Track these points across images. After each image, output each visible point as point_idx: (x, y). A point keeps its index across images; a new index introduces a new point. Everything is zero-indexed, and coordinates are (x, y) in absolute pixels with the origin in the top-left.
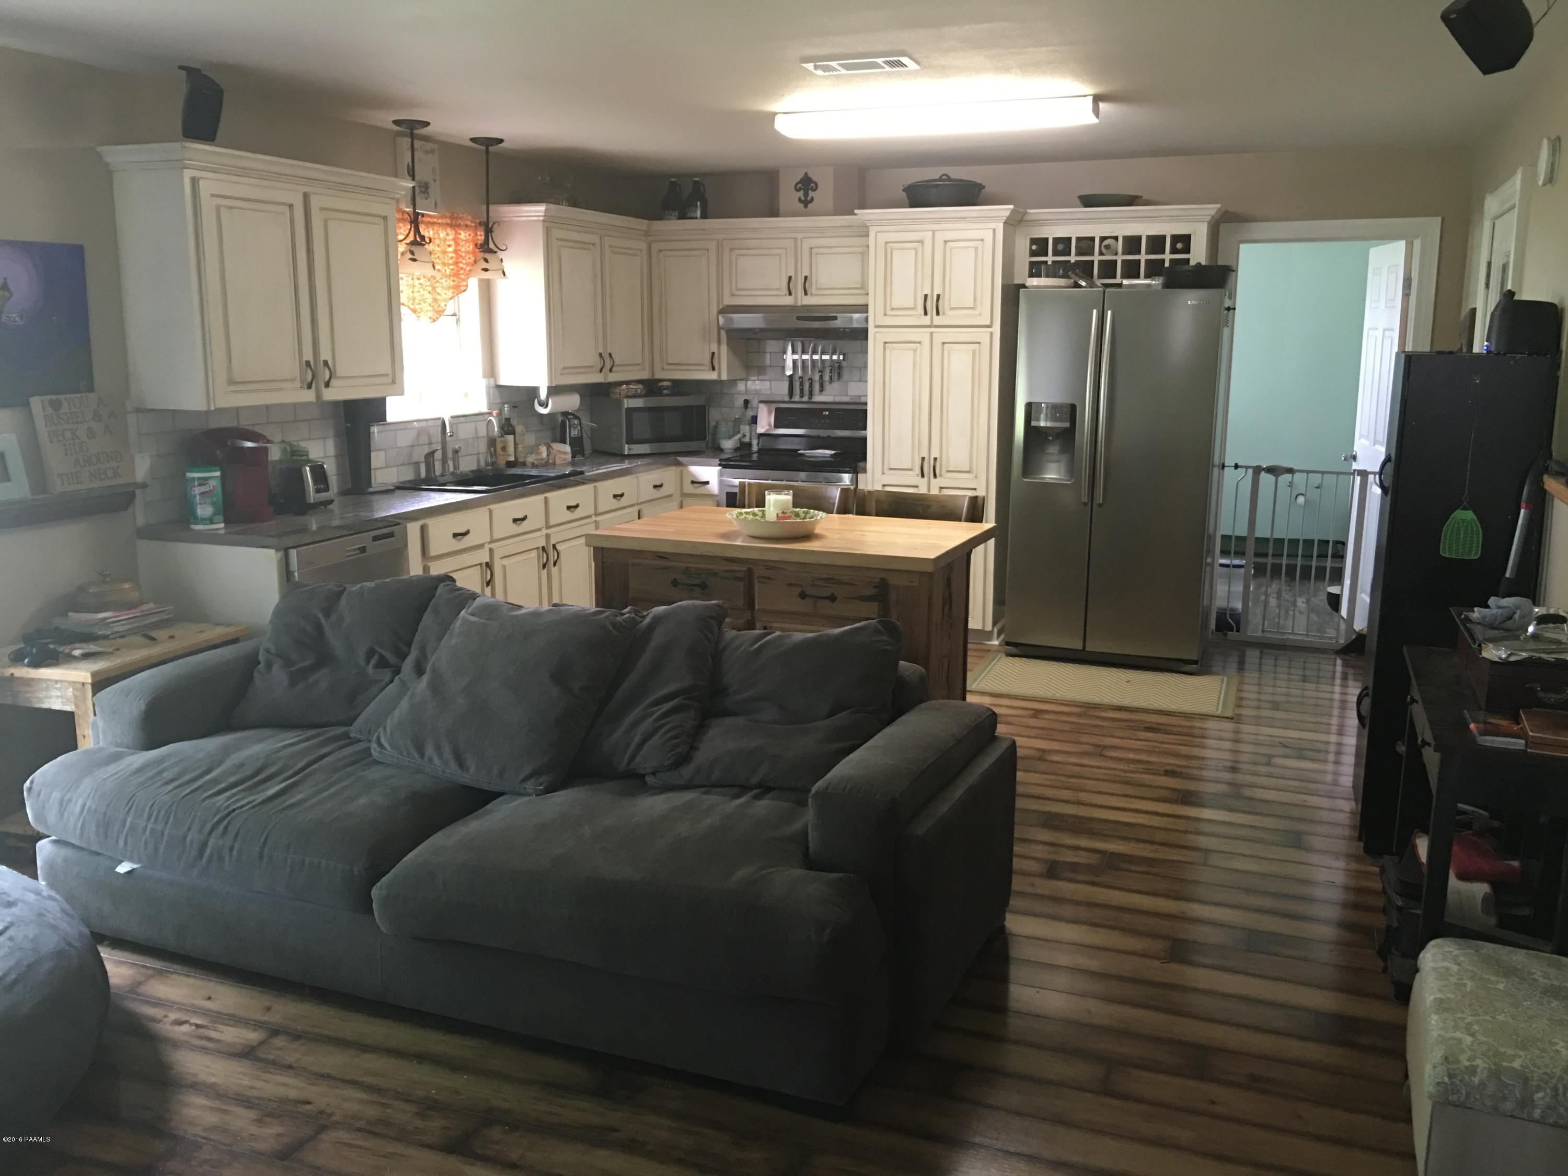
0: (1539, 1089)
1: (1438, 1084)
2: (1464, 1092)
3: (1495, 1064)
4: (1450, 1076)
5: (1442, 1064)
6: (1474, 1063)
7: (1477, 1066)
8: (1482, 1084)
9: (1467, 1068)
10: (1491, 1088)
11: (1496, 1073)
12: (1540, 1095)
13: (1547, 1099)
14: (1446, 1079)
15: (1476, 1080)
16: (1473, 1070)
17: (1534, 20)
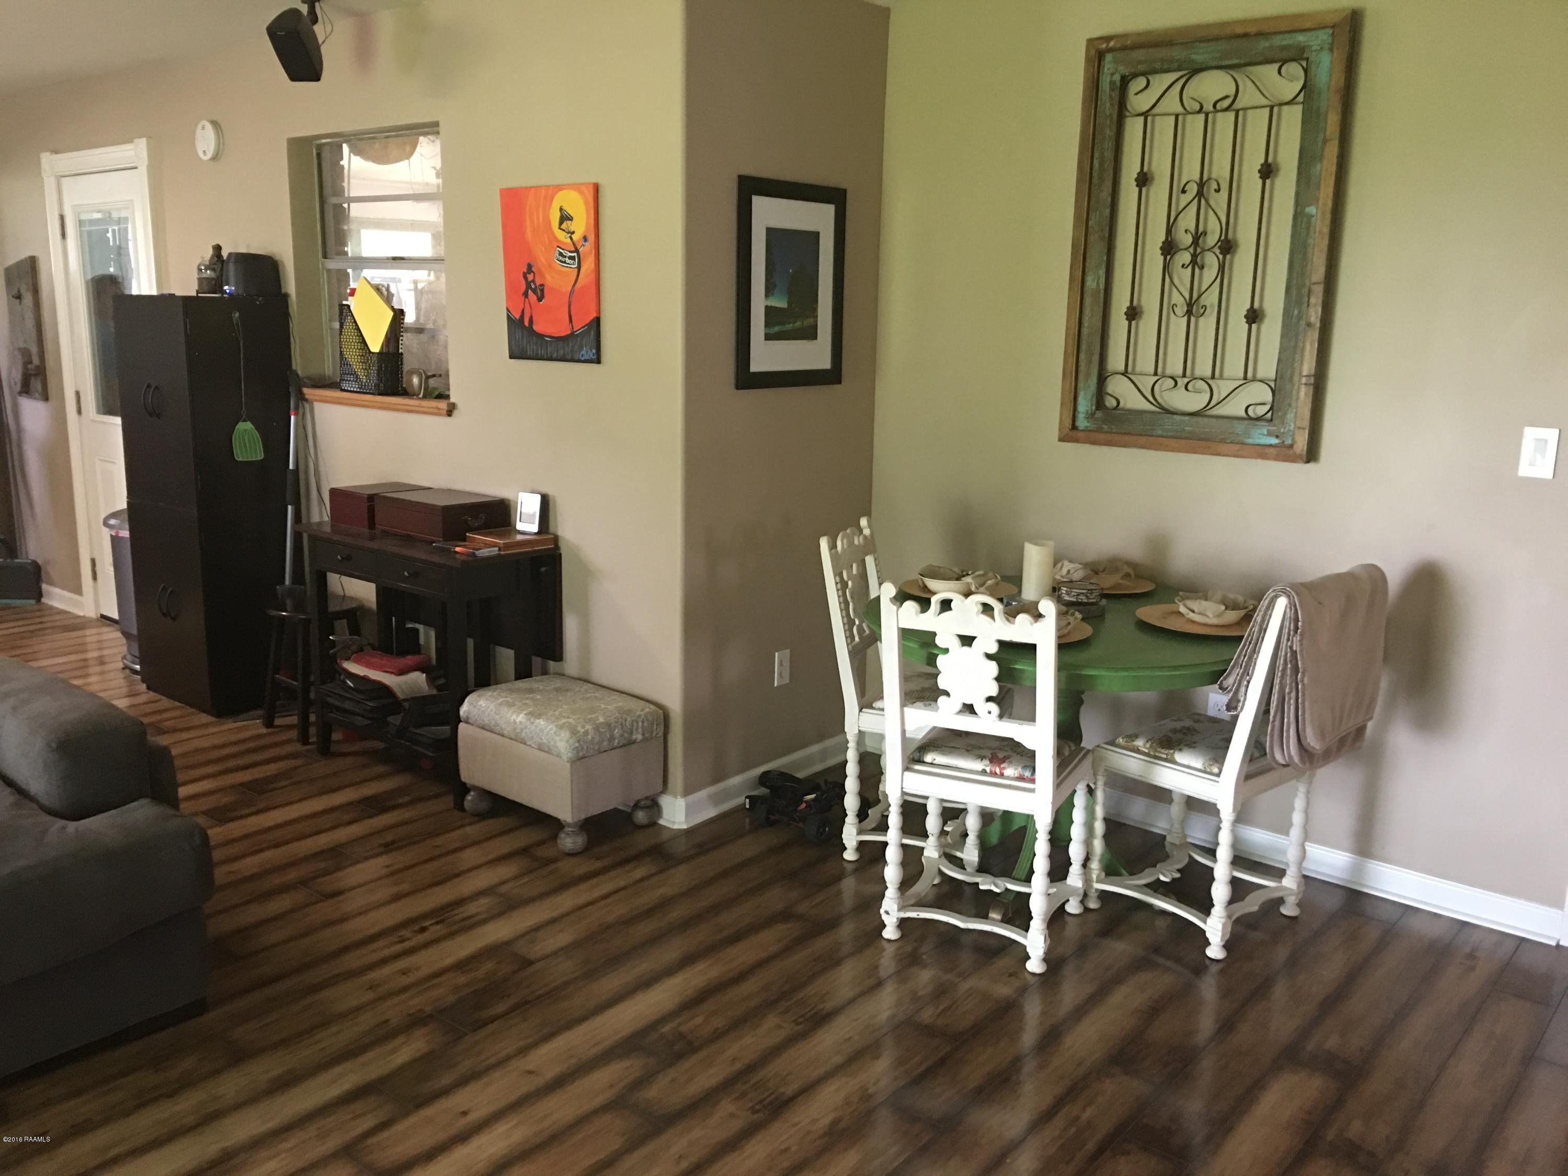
0: (616, 727)
1: (573, 750)
2: (585, 748)
3: (594, 724)
4: (579, 741)
5: (572, 737)
6: (586, 728)
7: (588, 730)
8: (593, 738)
9: (584, 732)
10: (597, 739)
11: (597, 728)
12: (616, 731)
13: (620, 732)
14: (577, 745)
15: (590, 737)
16: (586, 733)
17: (320, 41)
